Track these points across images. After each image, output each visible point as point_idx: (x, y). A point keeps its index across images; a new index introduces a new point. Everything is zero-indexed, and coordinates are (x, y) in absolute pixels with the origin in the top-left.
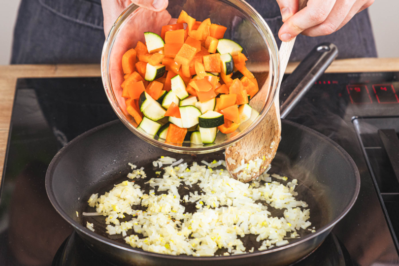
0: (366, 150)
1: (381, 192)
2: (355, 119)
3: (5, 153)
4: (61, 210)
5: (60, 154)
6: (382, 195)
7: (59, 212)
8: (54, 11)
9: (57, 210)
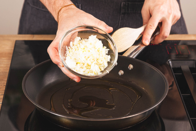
0: (175, 75)
1: (182, 94)
2: (170, 61)
3: (8, 73)
4: (28, 96)
5: (30, 72)
6: (182, 95)
7: (27, 97)
8: (38, 8)
9: (26, 96)
